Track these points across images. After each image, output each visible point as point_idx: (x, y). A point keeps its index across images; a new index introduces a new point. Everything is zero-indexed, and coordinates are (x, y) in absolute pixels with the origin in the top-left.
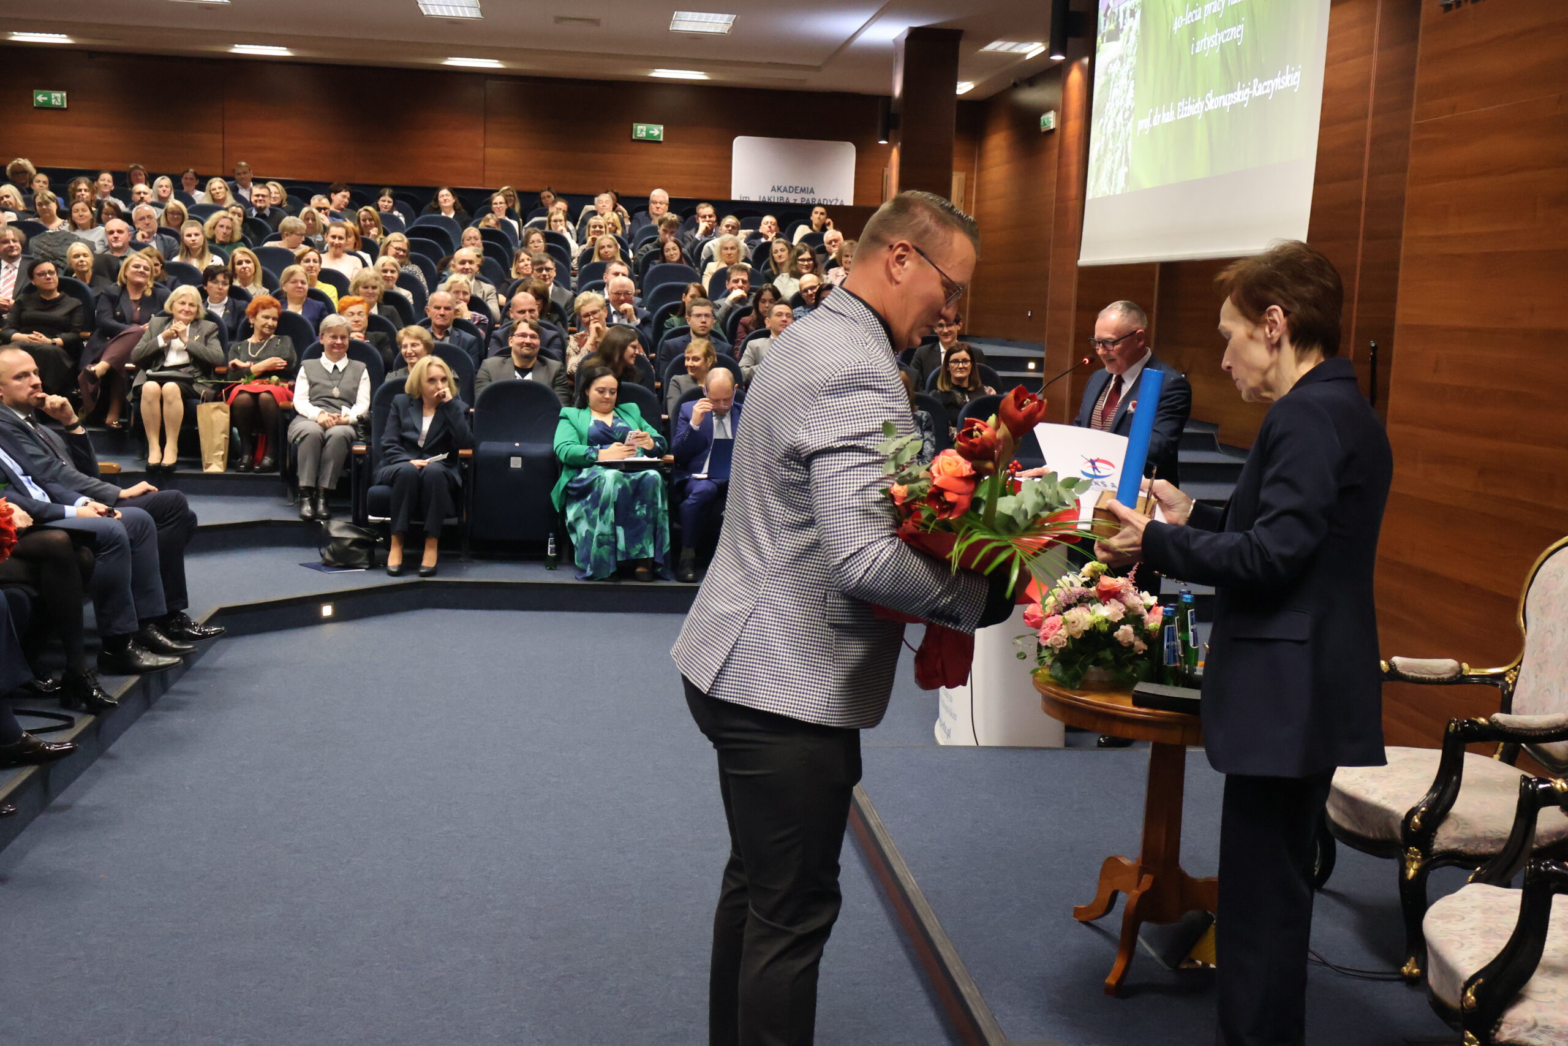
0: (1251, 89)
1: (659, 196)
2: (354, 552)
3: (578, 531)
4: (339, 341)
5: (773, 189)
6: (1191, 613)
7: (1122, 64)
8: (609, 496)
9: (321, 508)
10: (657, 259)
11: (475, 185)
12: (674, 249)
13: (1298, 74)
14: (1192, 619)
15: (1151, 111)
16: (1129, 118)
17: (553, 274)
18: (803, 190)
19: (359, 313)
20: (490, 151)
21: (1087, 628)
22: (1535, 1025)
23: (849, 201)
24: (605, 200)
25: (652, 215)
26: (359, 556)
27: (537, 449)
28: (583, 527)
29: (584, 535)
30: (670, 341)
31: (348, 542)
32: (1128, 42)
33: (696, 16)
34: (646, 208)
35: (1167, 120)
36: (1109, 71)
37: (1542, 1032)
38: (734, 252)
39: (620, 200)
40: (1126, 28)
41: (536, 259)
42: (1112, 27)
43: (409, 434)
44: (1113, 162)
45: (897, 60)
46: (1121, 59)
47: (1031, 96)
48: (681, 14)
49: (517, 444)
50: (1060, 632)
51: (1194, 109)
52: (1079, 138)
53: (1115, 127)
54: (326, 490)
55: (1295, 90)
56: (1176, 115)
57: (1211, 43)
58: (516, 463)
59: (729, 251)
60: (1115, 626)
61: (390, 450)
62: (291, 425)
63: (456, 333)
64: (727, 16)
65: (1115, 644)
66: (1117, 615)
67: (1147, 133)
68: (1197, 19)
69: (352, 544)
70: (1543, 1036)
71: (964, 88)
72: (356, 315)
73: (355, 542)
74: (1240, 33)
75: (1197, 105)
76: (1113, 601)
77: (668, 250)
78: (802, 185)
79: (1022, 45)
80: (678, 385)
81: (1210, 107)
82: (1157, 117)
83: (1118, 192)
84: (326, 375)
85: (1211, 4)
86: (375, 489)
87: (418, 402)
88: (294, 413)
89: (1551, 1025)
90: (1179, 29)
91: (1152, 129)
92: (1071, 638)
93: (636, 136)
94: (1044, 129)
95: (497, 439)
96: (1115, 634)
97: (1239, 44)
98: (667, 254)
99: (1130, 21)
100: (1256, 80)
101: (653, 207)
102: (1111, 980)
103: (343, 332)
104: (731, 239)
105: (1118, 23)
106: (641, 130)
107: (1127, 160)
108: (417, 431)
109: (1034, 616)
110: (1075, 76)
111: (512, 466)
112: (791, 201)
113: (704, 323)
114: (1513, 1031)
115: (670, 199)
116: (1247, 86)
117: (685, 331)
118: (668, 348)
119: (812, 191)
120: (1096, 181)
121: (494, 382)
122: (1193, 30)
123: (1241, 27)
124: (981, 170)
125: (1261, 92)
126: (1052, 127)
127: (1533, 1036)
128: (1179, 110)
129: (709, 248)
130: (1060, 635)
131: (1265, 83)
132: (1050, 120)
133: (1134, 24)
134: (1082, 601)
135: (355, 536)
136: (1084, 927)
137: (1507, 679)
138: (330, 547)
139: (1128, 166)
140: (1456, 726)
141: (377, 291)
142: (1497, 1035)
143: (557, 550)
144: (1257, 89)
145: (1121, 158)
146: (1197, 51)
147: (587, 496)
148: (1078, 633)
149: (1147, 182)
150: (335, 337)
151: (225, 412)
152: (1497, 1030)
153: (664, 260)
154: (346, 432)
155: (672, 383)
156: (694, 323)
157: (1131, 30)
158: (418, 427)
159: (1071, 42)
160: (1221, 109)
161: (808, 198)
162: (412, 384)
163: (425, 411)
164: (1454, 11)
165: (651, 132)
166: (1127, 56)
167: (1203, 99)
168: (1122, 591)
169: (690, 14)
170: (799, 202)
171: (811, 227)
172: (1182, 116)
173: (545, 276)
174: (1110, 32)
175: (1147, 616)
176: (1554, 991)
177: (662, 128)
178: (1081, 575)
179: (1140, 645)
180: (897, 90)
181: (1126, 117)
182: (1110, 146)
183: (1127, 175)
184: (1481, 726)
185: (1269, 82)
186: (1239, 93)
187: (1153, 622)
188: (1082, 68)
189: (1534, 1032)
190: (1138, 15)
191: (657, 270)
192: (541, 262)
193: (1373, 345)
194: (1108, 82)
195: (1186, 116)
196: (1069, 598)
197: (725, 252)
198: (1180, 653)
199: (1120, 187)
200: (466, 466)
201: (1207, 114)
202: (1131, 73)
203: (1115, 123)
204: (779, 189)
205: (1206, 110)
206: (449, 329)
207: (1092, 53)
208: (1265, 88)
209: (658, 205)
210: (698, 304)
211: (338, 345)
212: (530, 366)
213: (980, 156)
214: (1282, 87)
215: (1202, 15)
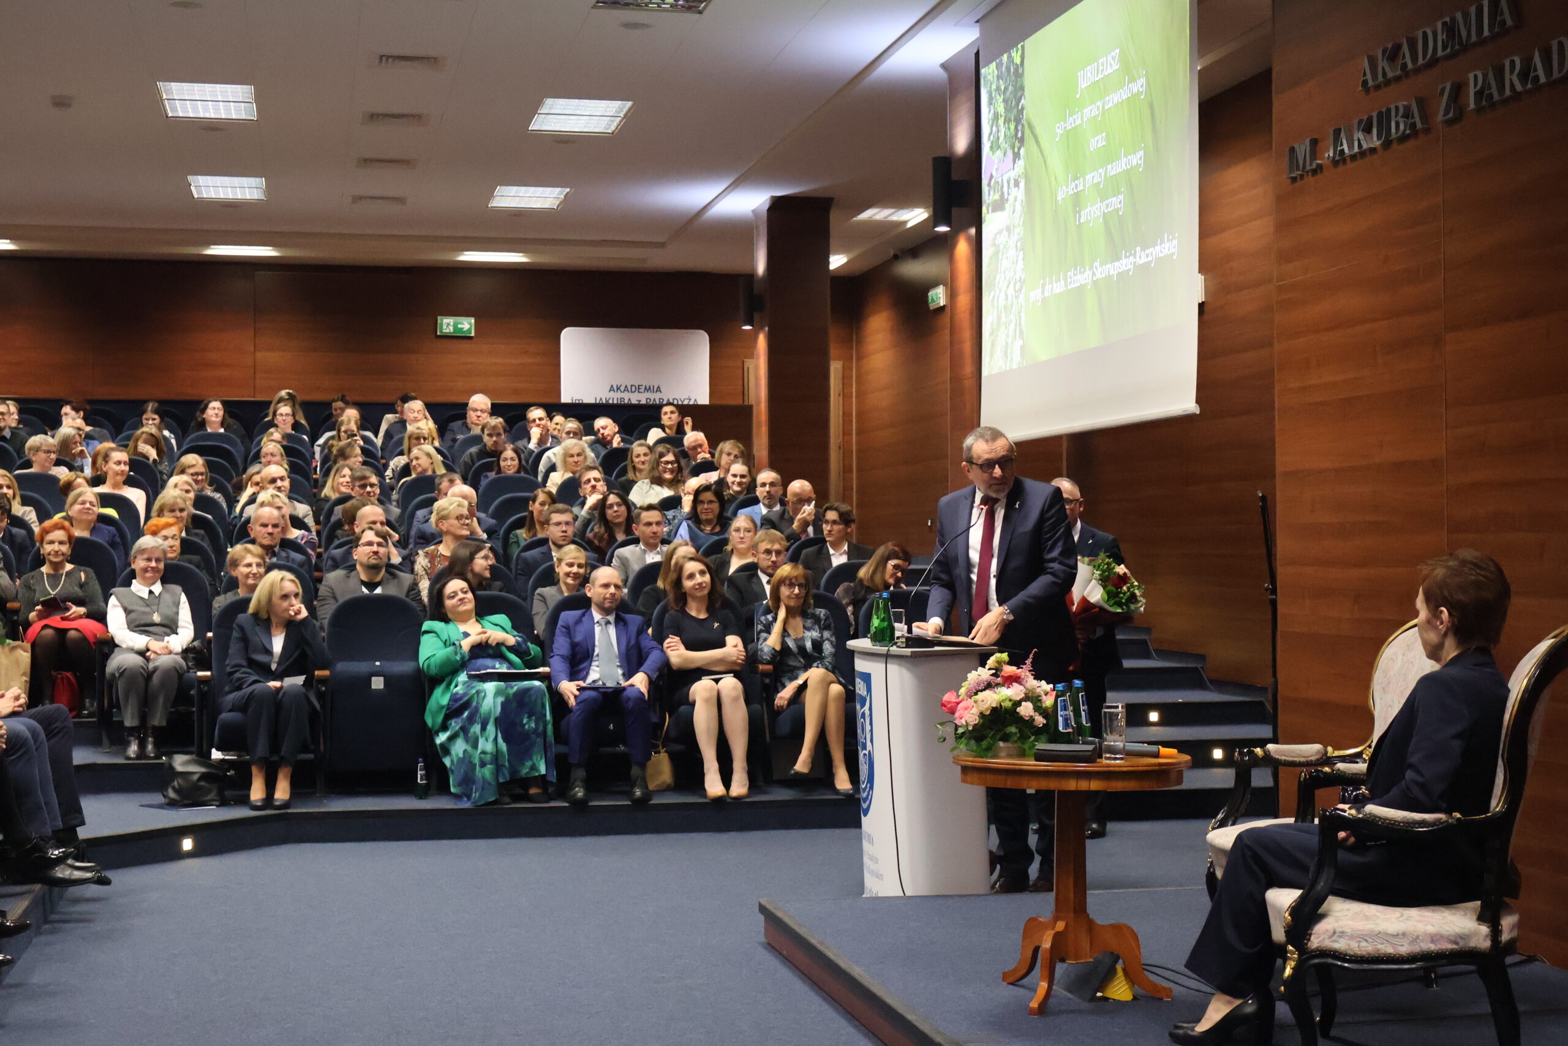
0: (1135, 258)
1: (480, 401)
2: (202, 787)
3: (453, 752)
4: (153, 564)
5: (612, 389)
6: (1082, 696)
7: (1009, 235)
8: (490, 713)
9: (150, 747)
10: (491, 470)
11: (243, 397)
12: (512, 459)
13: (1175, 242)
14: (1083, 701)
15: (1042, 281)
16: (1020, 290)
17: (378, 491)
18: (648, 389)
19: (173, 537)
20: (260, 355)
21: (994, 706)
22: (1334, 933)
23: (704, 399)
24: (415, 407)
25: (470, 425)
26: (209, 791)
27: (403, 667)
28: (459, 748)
29: (461, 755)
30: (528, 554)
31: (196, 777)
32: (1013, 212)
33: (523, 191)
34: (463, 416)
35: (1058, 291)
36: (997, 242)
37: (1340, 937)
38: (581, 458)
39: (432, 408)
40: (1011, 199)
41: (358, 474)
42: (997, 197)
43: (261, 658)
44: (1007, 335)
45: (758, 234)
46: (1008, 229)
47: (914, 269)
48: (503, 188)
49: (378, 663)
50: (972, 711)
51: (1083, 278)
52: (971, 314)
53: (1007, 299)
54: (154, 727)
55: (1175, 257)
56: (1066, 285)
57: (1095, 213)
58: (378, 683)
59: (576, 459)
60: (1018, 703)
61: (237, 675)
62: (109, 661)
63: (284, 554)
64: (558, 190)
65: (1018, 720)
66: (1017, 694)
67: (1039, 304)
68: (1080, 188)
69: (199, 779)
70: (1341, 940)
71: (837, 261)
72: (170, 539)
73: (204, 777)
74: (1120, 202)
75: (1086, 274)
76: (1015, 684)
77: (506, 459)
78: (645, 383)
79: (901, 212)
80: (544, 599)
81: (1098, 275)
82: (1048, 287)
83: (1015, 367)
84: (141, 602)
85: (1092, 175)
86: (225, 716)
87: (264, 621)
88: (110, 645)
89: (1346, 930)
90: (1063, 199)
91: (1044, 300)
92: (982, 715)
93: (441, 331)
94: (932, 306)
95: (352, 658)
96: (1018, 710)
97: (1120, 213)
98: (502, 463)
99: (1014, 191)
100: (1138, 249)
101: (472, 416)
102: (1034, 1004)
103: (158, 554)
104: (576, 444)
105: (1002, 194)
106: (448, 324)
107: (1021, 332)
108: (269, 652)
109: (949, 702)
110: (963, 248)
111: (373, 687)
112: (634, 402)
113: (565, 532)
114: (1320, 939)
115: (493, 405)
116: (1131, 255)
117: (544, 542)
118: (525, 561)
119: (659, 390)
120: (991, 357)
121: (341, 600)
122: (1077, 199)
123: (1121, 197)
124: (860, 358)
125: (1143, 260)
126: (942, 304)
127: (1334, 941)
128: (1069, 280)
129: (549, 458)
130: (972, 714)
131: (1147, 251)
132: (939, 296)
133: (1017, 195)
134: (989, 686)
135: (203, 770)
136: (1011, 987)
137: (1364, 756)
138: (176, 783)
139: (1022, 339)
140: (1305, 775)
141: (185, 514)
142: (1309, 943)
143: (427, 776)
144: (1140, 257)
145: (1015, 330)
146: (1082, 221)
147: (462, 713)
148: (987, 709)
149: (1043, 353)
150: (149, 560)
151: (26, 651)
152: (1309, 940)
153: (499, 471)
154: (176, 662)
155: (536, 597)
156: (554, 532)
157: (1016, 200)
158: (268, 646)
159: (955, 211)
160: (1109, 277)
161: (654, 398)
162: (259, 601)
163: (273, 631)
164: (1299, 183)
165: (460, 326)
166: (1014, 227)
167: (1091, 268)
168: (1022, 677)
169: (515, 188)
170: (643, 402)
171: (664, 430)
172: (1073, 286)
173: (369, 493)
174: (995, 201)
175: (1044, 698)
176: (1348, 910)
177: (473, 320)
178: (987, 667)
179: (1040, 720)
180: (761, 267)
181: (1017, 288)
182: (1003, 319)
183: (1022, 348)
184: (1326, 773)
185: (1151, 250)
186: (1124, 261)
187: (1048, 702)
188: (969, 239)
189: (1334, 938)
190: (1022, 185)
191: (494, 482)
192: (364, 478)
193: (1260, 495)
194: (996, 253)
195: (1076, 285)
196: (978, 684)
197: (571, 460)
198: (1073, 723)
199: (1016, 361)
200: (324, 689)
201: (1095, 283)
202: (1019, 244)
203: (1006, 295)
204: (618, 388)
205: (1095, 279)
206: (276, 549)
207: (978, 223)
208: (1147, 255)
209: (479, 413)
210: (558, 511)
211: (152, 568)
212: (378, 579)
213: (859, 342)
214: (1162, 255)
215: (1084, 186)
